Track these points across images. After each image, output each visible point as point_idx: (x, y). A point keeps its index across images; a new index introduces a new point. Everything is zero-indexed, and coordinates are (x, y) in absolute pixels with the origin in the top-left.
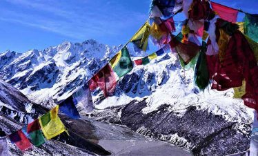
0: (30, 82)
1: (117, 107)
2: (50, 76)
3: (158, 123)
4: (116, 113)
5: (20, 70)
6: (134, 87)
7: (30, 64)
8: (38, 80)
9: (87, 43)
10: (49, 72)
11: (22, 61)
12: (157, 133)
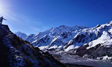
0: (38, 43)
1: (74, 49)
2: (46, 41)
3: (95, 52)
4: (74, 51)
5: (35, 40)
6: (82, 40)
7: (38, 37)
8: (41, 42)
9: (61, 27)
10: (45, 39)
11: (36, 37)
12: (95, 56)
